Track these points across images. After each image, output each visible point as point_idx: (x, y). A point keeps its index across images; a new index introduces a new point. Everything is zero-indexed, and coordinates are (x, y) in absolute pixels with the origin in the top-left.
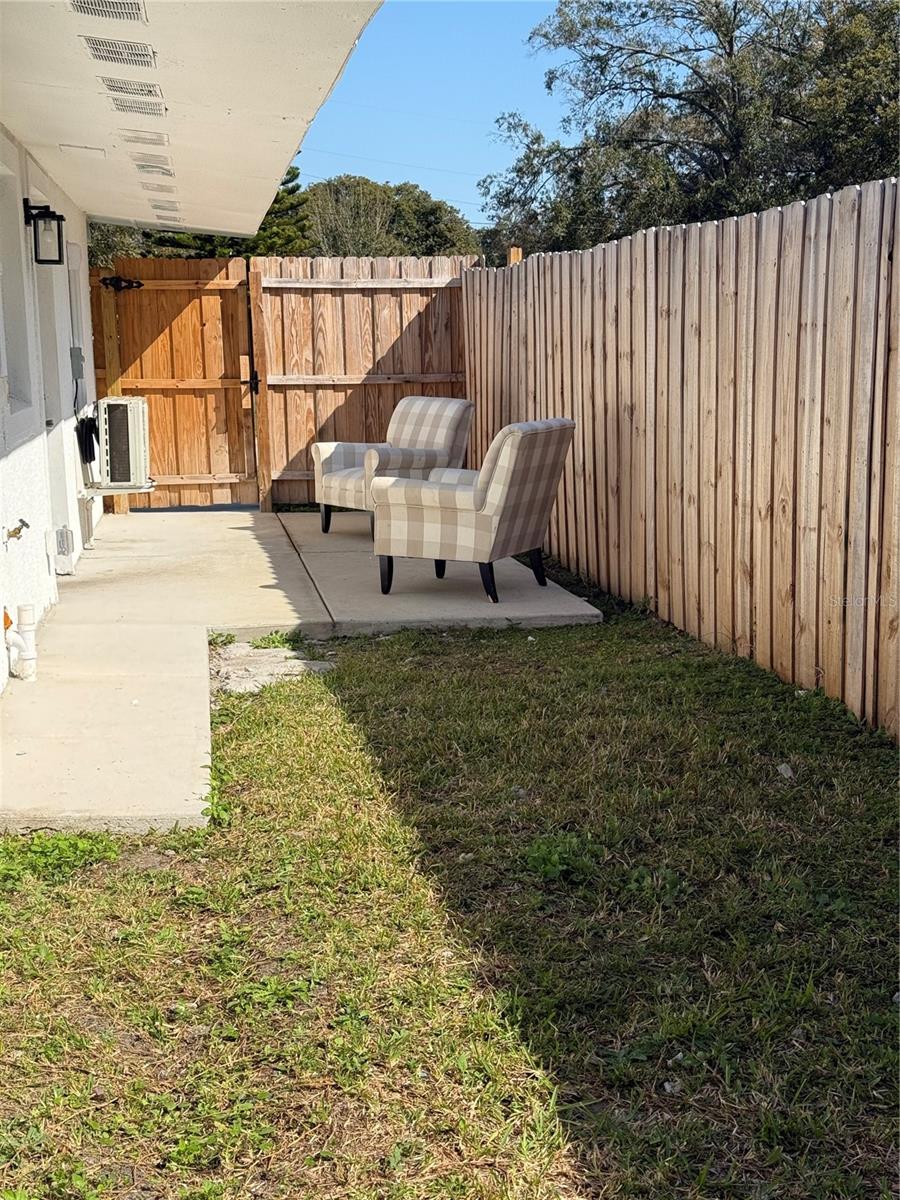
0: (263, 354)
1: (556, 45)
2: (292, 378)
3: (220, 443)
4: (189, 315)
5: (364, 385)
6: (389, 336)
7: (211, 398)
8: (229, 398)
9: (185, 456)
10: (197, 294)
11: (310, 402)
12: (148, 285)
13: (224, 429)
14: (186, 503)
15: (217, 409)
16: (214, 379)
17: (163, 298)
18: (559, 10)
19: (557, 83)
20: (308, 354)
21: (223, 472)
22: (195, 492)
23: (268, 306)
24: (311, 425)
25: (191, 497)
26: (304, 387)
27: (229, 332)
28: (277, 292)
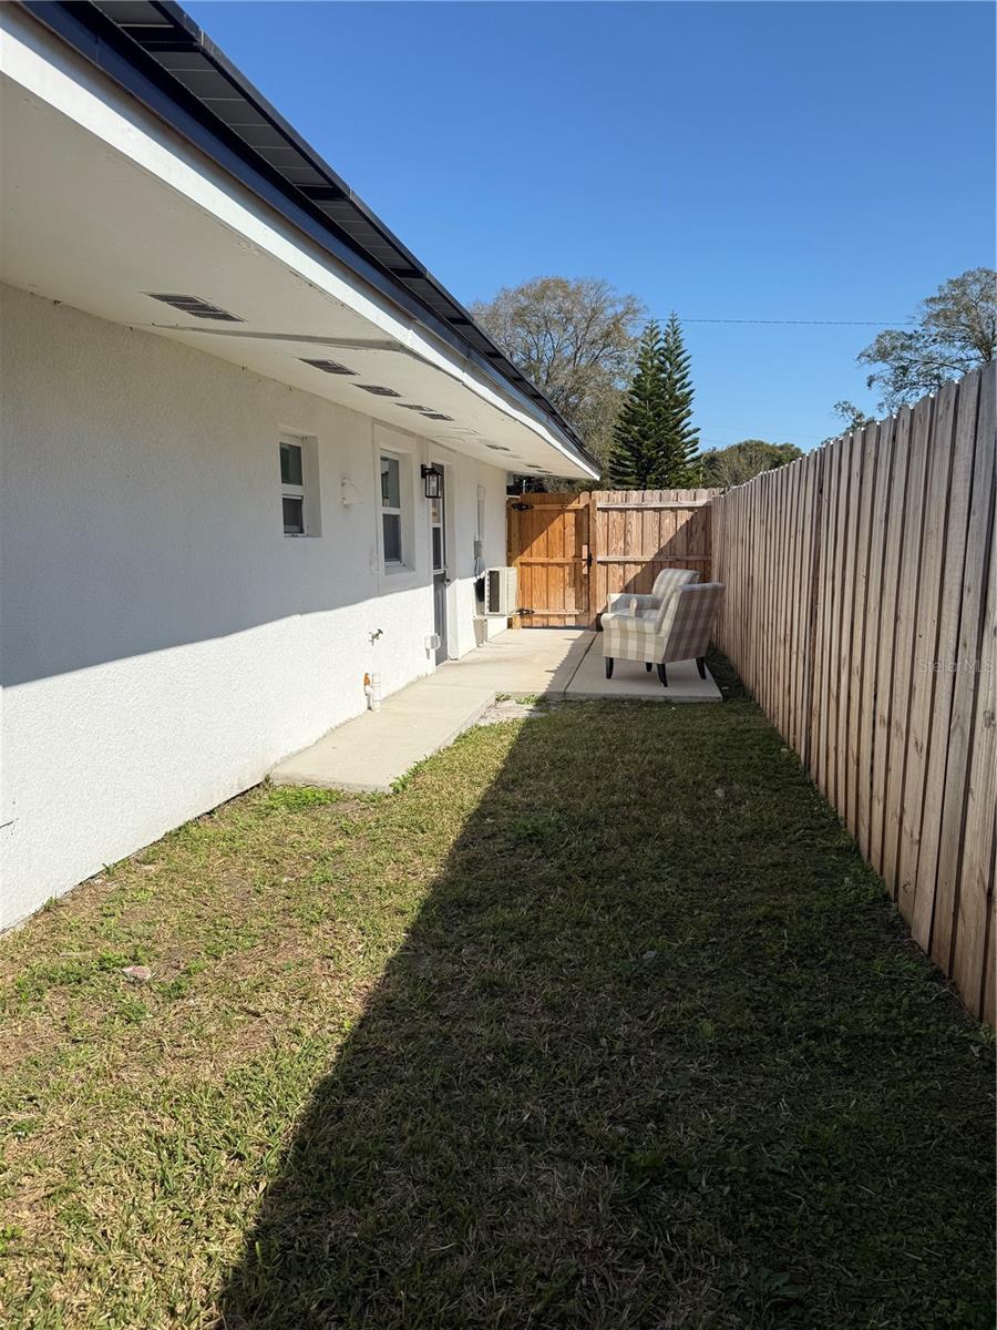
0: (595, 544)
1: (875, 361)
2: (612, 558)
3: (571, 592)
4: (557, 523)
5: (652, 562)
6: (668, 534)
7: (567, 568)
8: (576, 568)
9: (551, 600)
10: (562, 512)
11: (621, 571)
12: (536, 507)
13: (572, 583)
14: (550, 624)
15: (569, 574)
16: (569, 558)
17: (544, 515)
18: (878, 341)
19: (874, 383)
20: (621, 544)
21: (571, 609)
22: (556, 619)
23: (600, 518)
24: (621, 584)
25: (554, 622)
26: (619, 563)
27: (578, 532)
28: (605, 510)
